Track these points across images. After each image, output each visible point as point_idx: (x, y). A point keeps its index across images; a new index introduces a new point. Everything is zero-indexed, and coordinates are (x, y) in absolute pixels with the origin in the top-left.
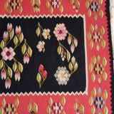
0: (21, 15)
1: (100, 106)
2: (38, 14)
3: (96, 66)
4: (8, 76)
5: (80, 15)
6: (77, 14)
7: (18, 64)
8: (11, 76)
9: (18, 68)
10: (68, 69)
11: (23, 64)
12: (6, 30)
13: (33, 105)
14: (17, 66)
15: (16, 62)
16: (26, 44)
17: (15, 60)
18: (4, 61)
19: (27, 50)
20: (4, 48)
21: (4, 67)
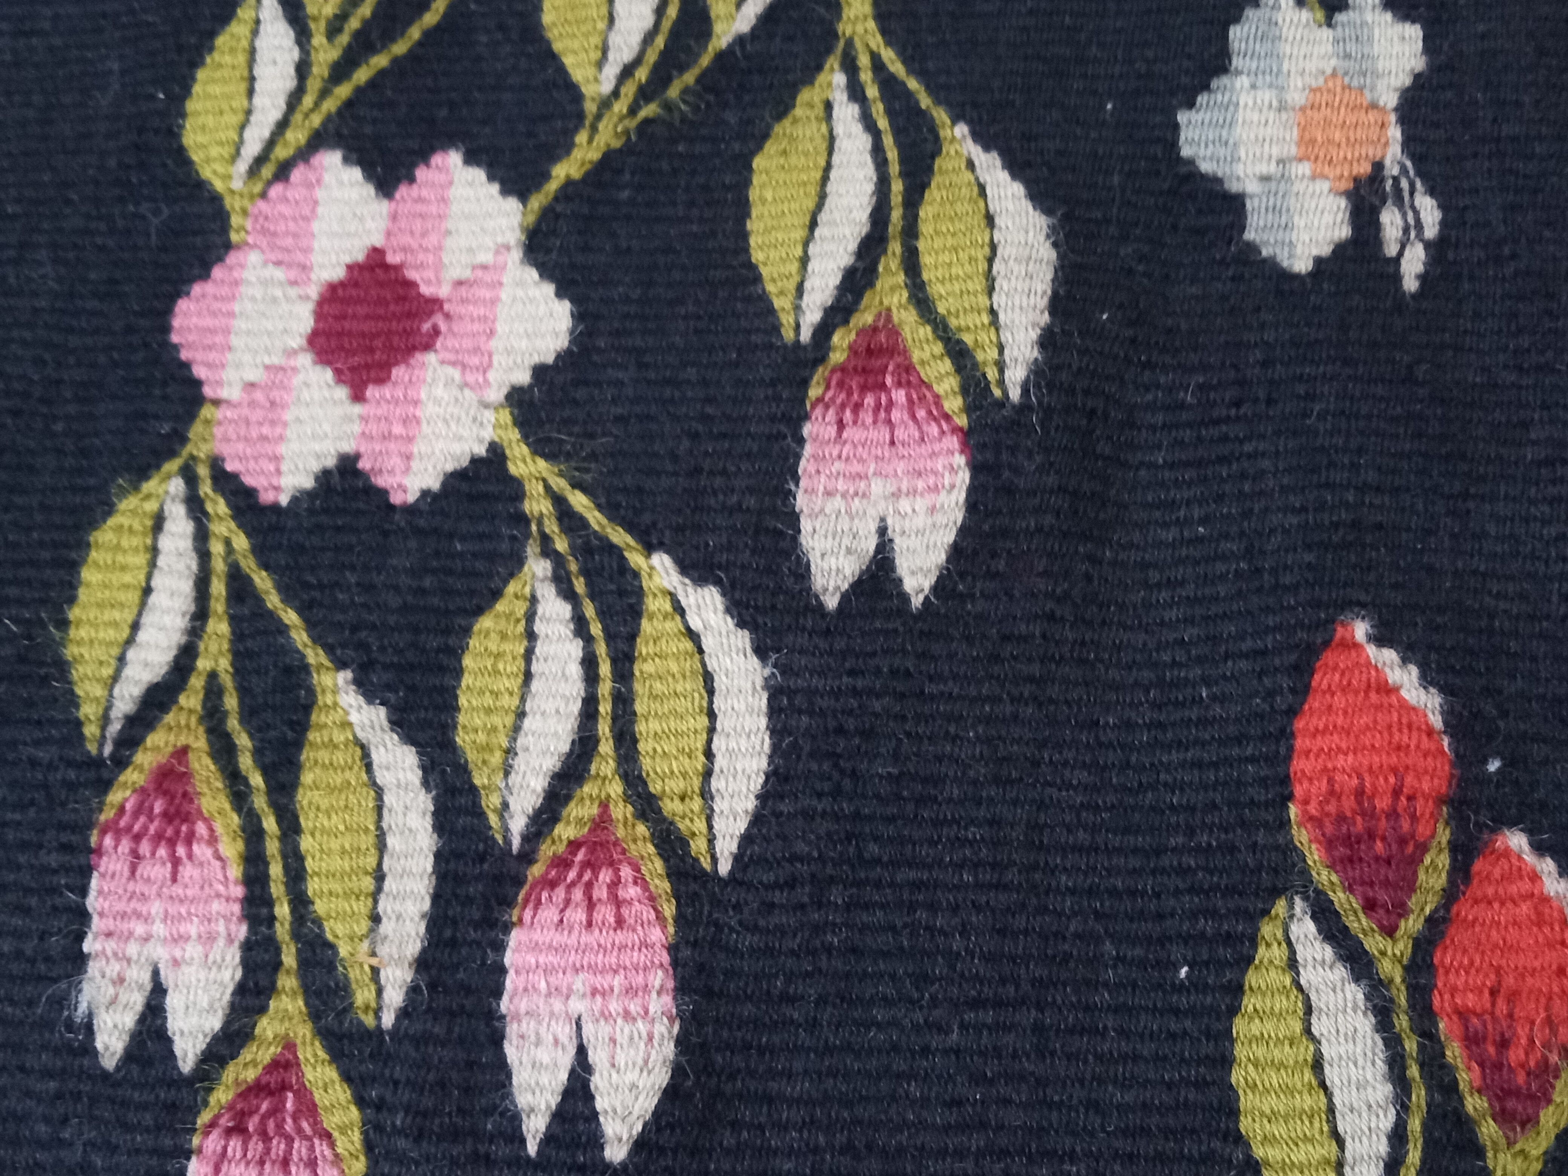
14: (605, 669)
15: (561, 545)
16: (878, 65)
17: (560, 484)
18: (218, 506)
19: (896, 215)
20: (267, 171)
21: (203, 664)
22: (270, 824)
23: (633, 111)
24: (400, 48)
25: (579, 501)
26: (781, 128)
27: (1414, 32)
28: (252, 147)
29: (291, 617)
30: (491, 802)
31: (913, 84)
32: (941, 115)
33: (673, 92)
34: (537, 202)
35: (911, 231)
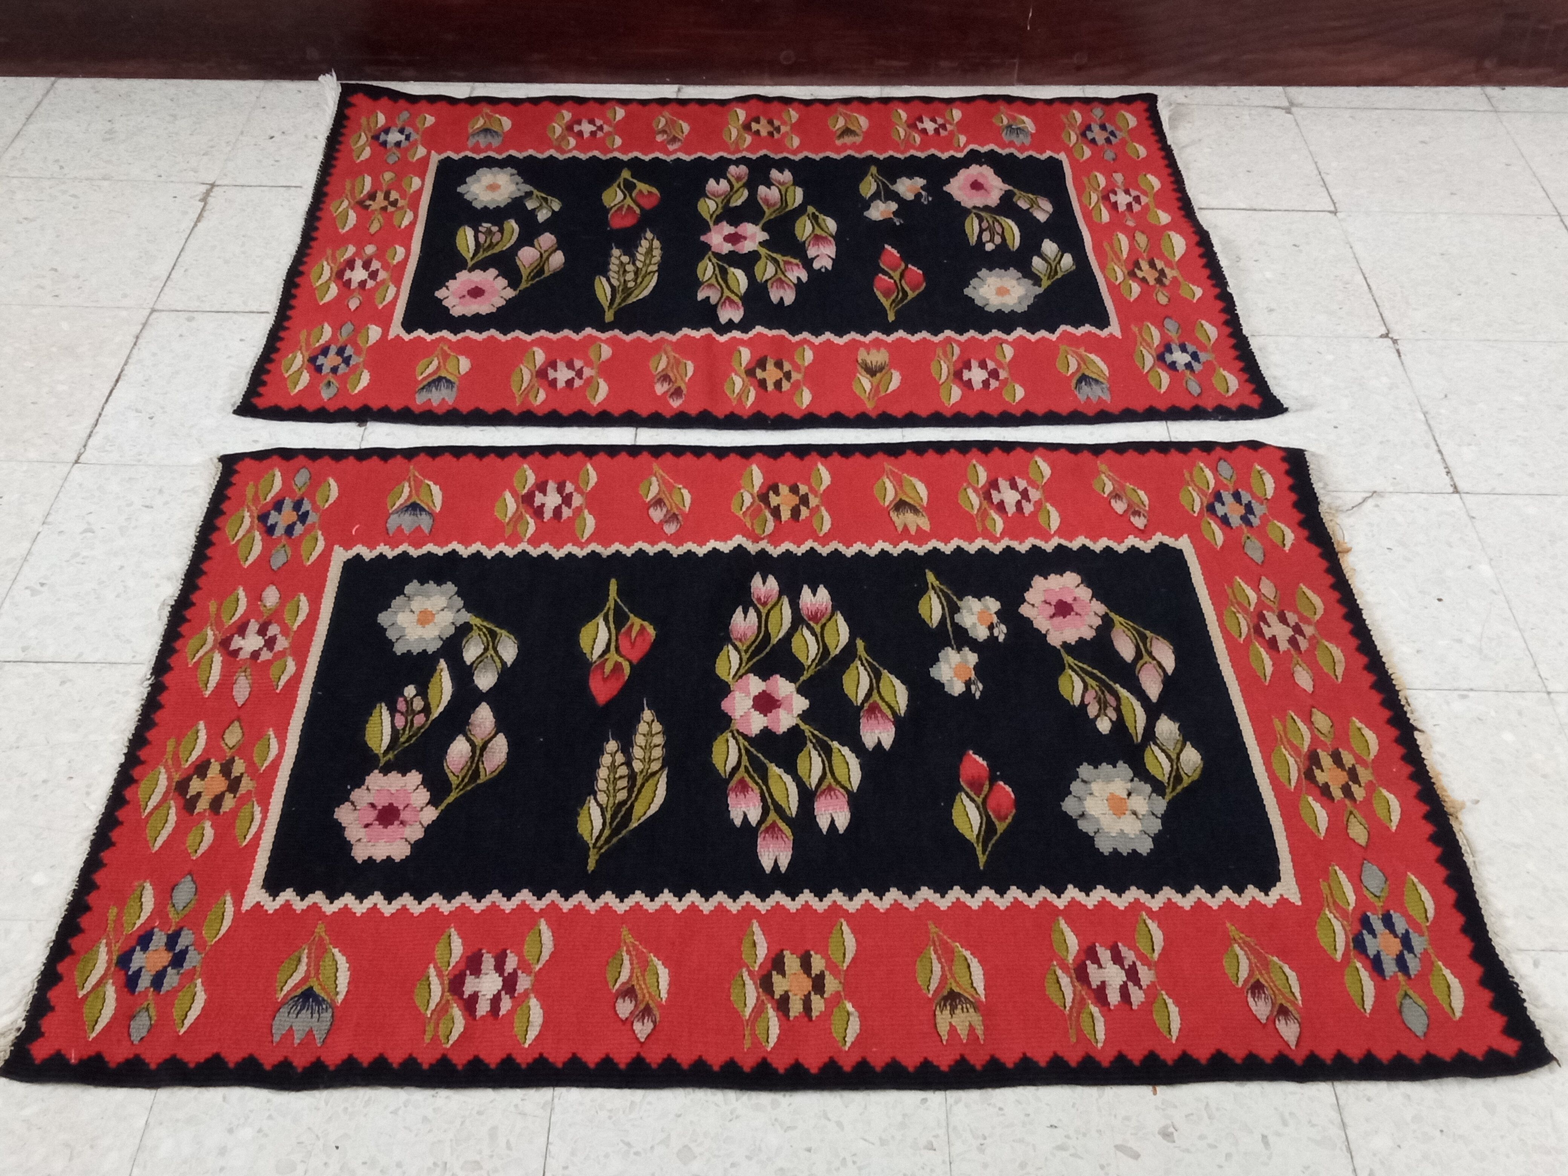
0: (825, 540)
1: (1401, 961)
2: (921, 537)
3: (1313, 759)
4: (769, 805)
5: (1159, 538)
6: (1144, 534)
7: (827, 752)
8: (793, 806)
9: (828, 768)
10: (1141, 772)
11: (858, 747)
12: (746, 601)
13: (948, 957)
14: (826, 762)
15: (814, 741)
16: (866, 660)
17: (812, 730)
18: (740, 738)
19: (875, 685)
20: (737, 677)
21: (743, 764)
22: (764, 788)
23: (816, 667)
24: (762, 655)
25: (816, 732)
26: (848, 671)
27: (976, 655)
28: (733, 672)
29: (760, 755)
30: (807, 784)
31: (875, 663)
32: (881, 669)
33: (824, 664)
34: (798, 684)
35: (878, 687)
